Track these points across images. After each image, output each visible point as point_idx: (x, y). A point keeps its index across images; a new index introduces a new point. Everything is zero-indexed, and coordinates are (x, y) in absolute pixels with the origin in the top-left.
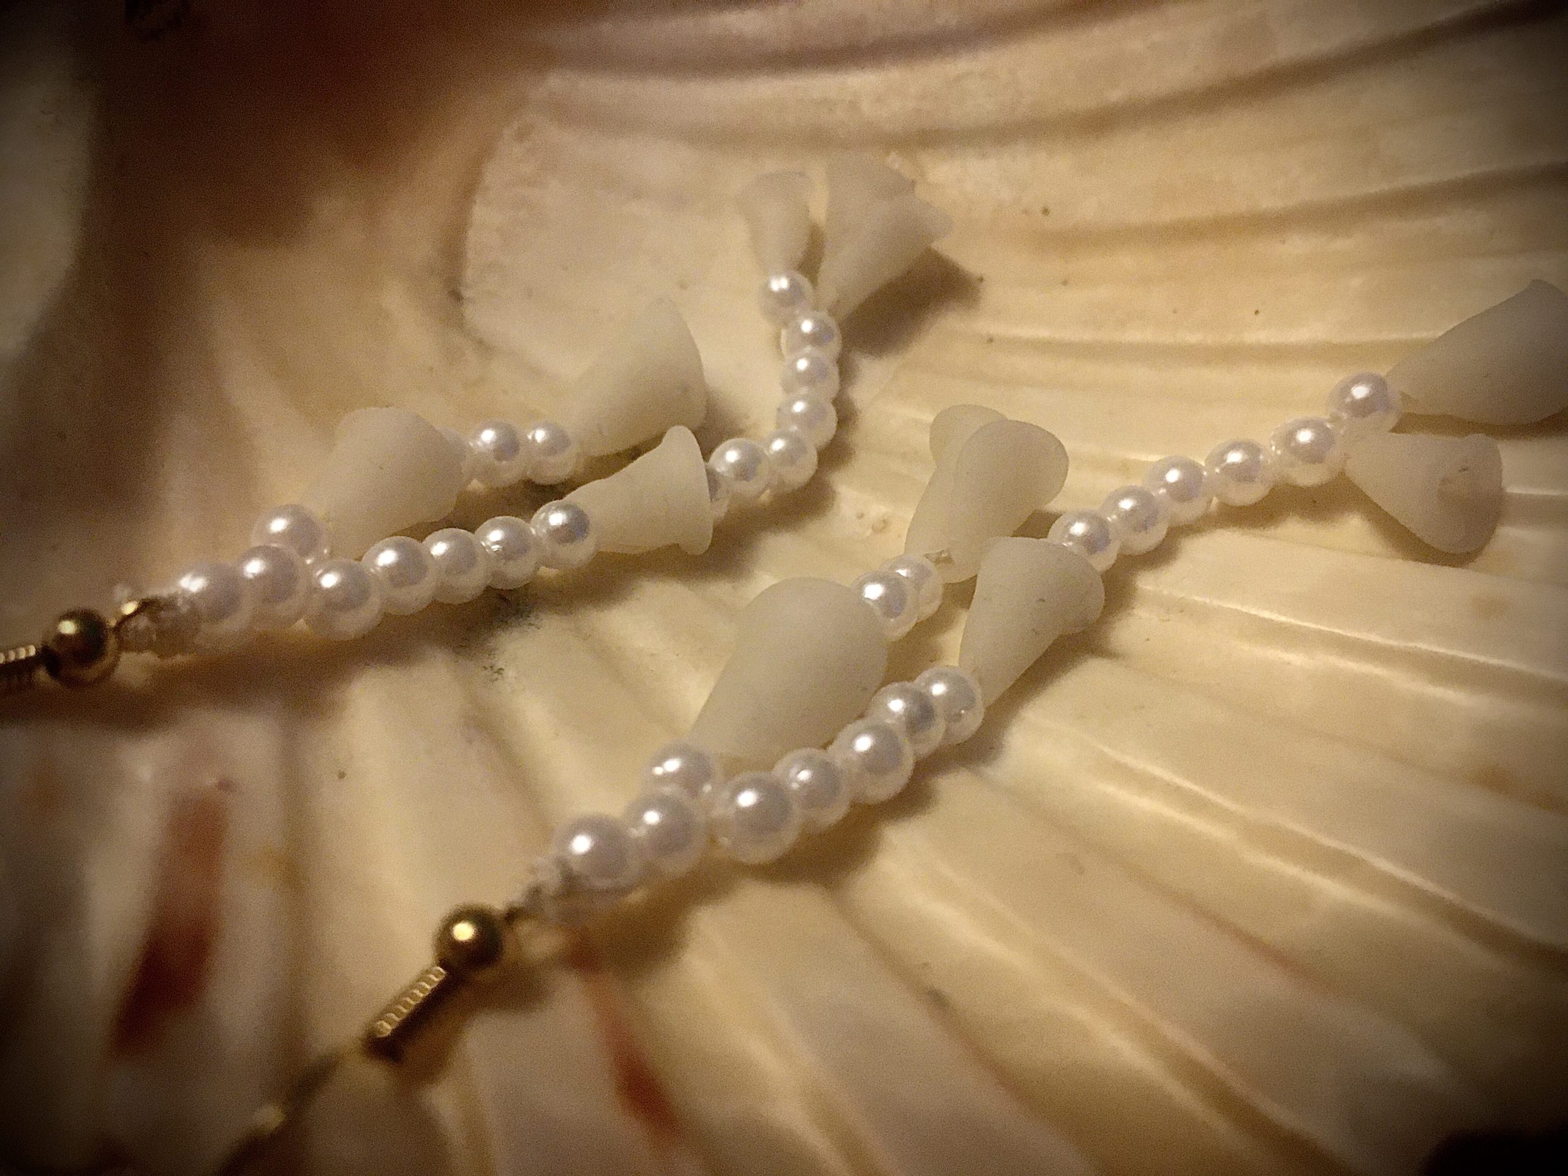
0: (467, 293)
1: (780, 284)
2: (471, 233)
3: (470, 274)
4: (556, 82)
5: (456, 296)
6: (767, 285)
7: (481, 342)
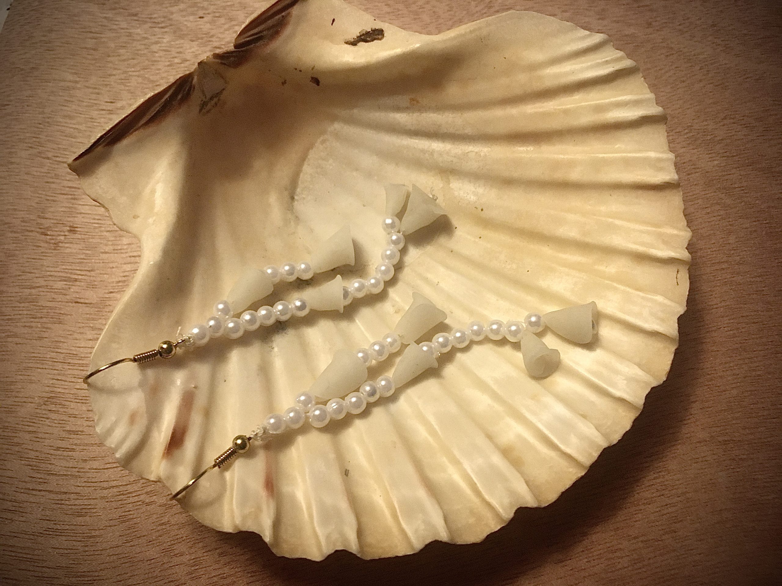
0: (296, 197)
1: (389, 221)
2: (301, 175)
3: (298, 190)
4: (337, 126)
5: (292, 198)
6: (385, 221)
7: (297, 217)
